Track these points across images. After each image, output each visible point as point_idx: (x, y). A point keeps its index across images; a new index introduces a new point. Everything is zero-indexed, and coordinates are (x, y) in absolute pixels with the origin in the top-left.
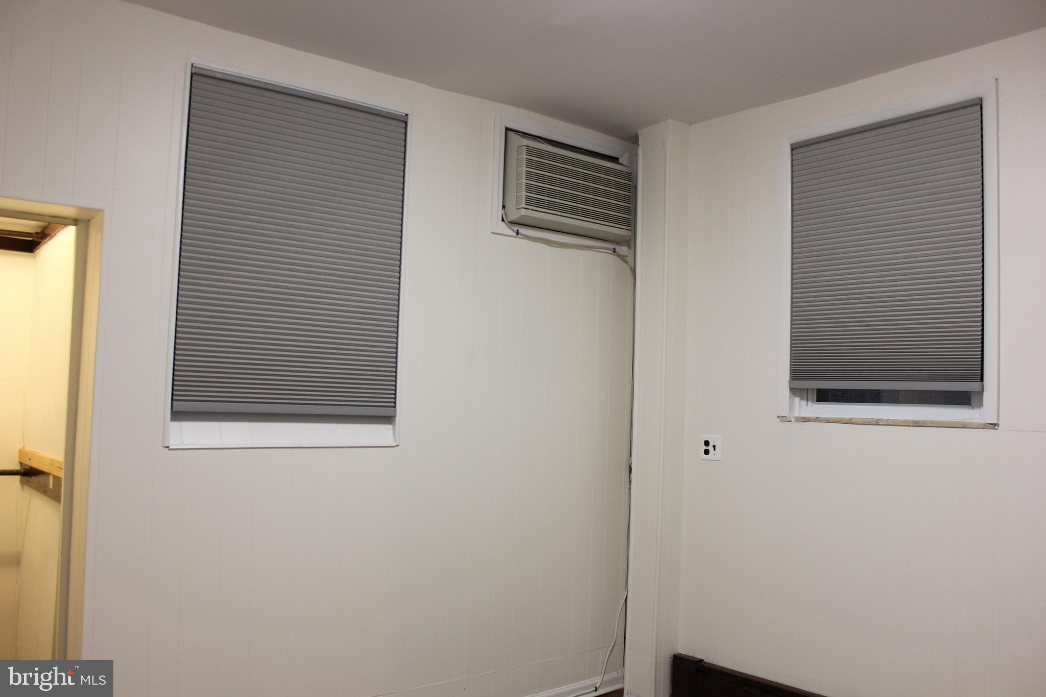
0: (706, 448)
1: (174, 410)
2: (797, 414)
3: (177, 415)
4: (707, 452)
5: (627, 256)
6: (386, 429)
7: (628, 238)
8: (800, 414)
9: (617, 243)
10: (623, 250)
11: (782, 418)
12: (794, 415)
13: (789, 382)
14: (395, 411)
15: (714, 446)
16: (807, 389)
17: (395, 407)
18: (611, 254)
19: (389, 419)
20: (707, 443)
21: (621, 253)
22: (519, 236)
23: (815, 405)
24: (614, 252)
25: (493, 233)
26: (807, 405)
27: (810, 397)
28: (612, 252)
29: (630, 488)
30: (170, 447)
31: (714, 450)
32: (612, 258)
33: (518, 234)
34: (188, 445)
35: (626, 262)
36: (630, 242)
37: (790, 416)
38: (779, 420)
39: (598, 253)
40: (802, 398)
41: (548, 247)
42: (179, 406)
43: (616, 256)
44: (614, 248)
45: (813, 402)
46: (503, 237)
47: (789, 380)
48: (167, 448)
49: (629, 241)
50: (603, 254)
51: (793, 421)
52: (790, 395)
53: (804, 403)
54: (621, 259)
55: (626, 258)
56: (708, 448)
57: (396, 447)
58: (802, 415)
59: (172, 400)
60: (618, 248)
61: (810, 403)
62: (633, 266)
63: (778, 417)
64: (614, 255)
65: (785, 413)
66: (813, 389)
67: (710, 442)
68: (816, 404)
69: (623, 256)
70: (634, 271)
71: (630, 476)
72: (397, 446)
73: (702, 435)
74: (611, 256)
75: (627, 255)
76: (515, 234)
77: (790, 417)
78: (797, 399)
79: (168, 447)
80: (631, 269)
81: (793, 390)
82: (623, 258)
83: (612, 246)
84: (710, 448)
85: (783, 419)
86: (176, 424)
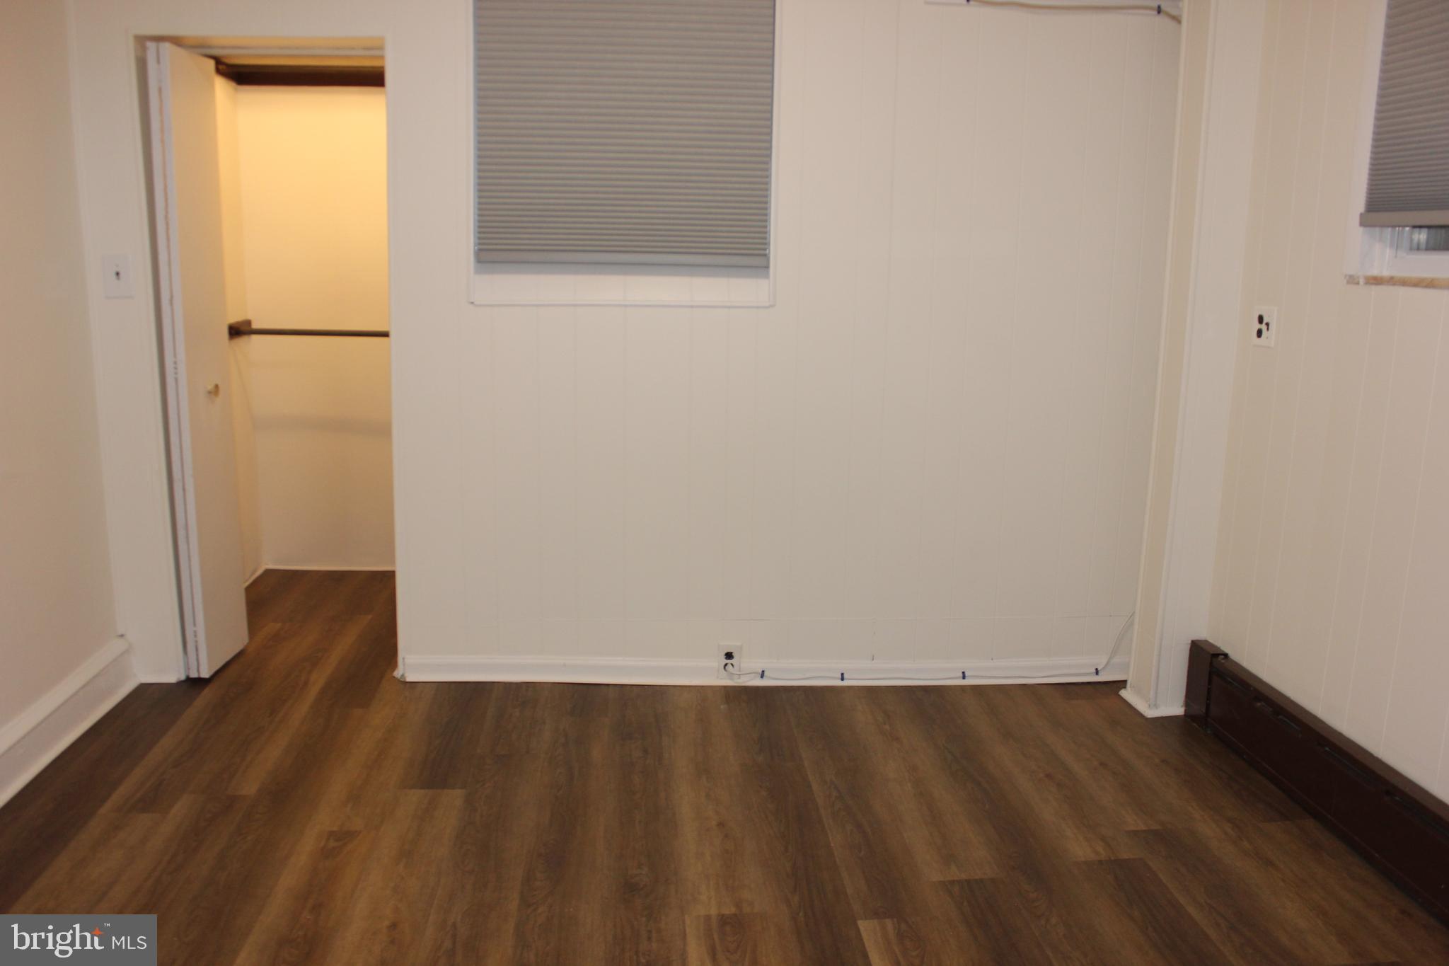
0: (1259, 326)
1: (479, 260)
4: (1259, 333)
11: (1352, 280)
12: (1365, 273)
14: (768, 260)
15: (1268, 324)
17: (767, 255)
18: (1153, 16)
19: (759, 271)
20: (1261, 319)
22: (972, 3)
23: (1406, 257)
24: (1159, 12)
25: (927, 3)
27: (1401, 241)
28: (1155, 13)
30: (476, 303)
31: (1268, 331)
32: (1158, 22)
33: (968, 0)
37: (1359, 274)
40: (1387, 244)
43: (1164, 19)
44: (1159, 5)
45: (1404, 249)
46: (945, 7)
47: (1363, 211)
51: (1361, 283)
52: (1364, 239)
57: (770, 308)
58: (1375, 273)
59: (476, 248)
60: (1166, 5)
61: (1400, 253)
64: (1161, 16)
67: (1265, 317)
68: (1408, 254)
72: (772, 306)
73: (1257, 306)
74: (1155, 19)
76: (964, 2)
77: (1358, 277)
78: (1379, 246)
79: (474, 303)
83: (1154, 3)
84: (1264, 327)
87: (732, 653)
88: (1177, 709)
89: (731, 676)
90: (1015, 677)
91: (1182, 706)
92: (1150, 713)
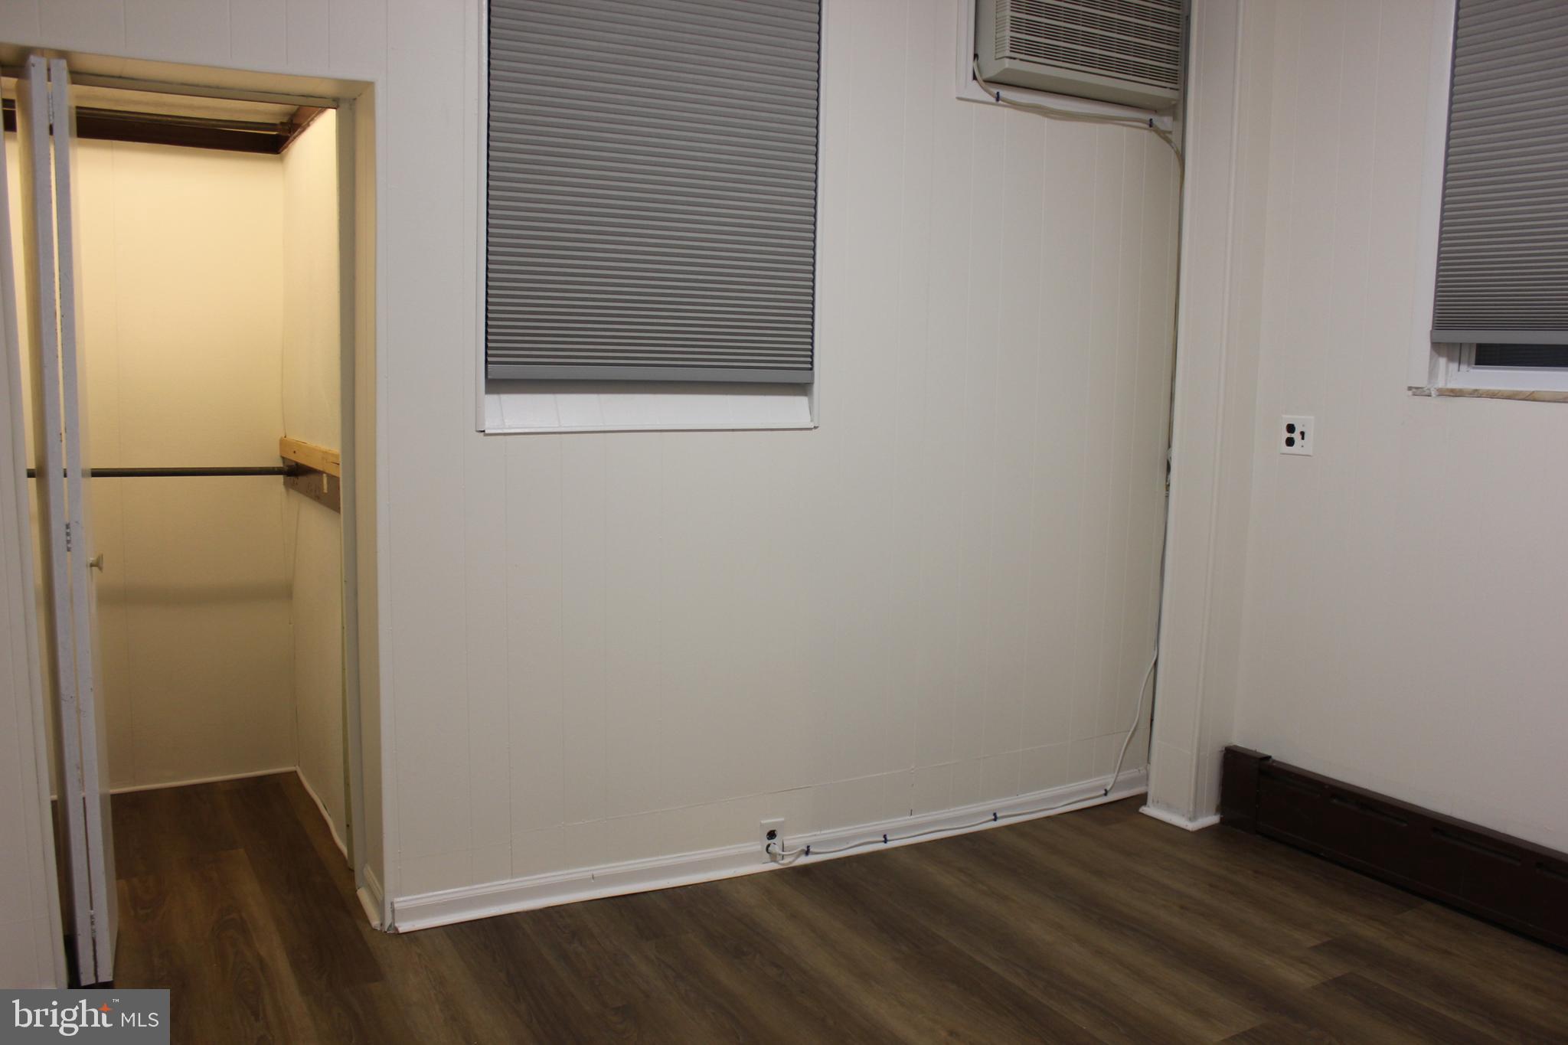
0: (1289, 435)
1: (489, 377)
2: (1441, 384)
3: (494, 385)
4: (1290, 442)
5: (1170, 132)
6: (800, 402)
7: (1173, 102)
8: (1446, 384)
9: (1156, 111)
10: (1165, 122)
11: (1416, 391)
12: (1436, 386)
13: (1431, 332)
14: (813, 375)
15: (1303, 434)
16: (1461, 344)
17: (811, 369)
18: (1145, 129)
19: (803, 388)
20: (1291, 428)
21: (1162, 127)
22: (1000, 102)
23: (1472, 371)
24: (1151, 126)
25: (959, 99)
26: (1459, 370)
27: (1464, 358)
28: (1147, 126)
29: (1167, 496)
30: (487, 432)
31: (1303, 438)
32: (1148, 135)
33: (998, 98)
34: (514, 428)
35: (1169, 141)
36: (1176, 109)
37: (1429, 386)
38: (1410, 393)
39: (1125, 128)
40: (1451, 359)
41: (1046, 119)
42: (497, 371)
43: (1153, 133)
44: (1151, 120)
45: (1469, 364)
46: (974, 104)
47: (1431, 329)
48: (483, 433)
49: (1175, 106)
50: (1134, 130)
51: (1433, 395)
52: (1431, 354)
53: (1454, 366)
54: (1161, 137)
55: (1167, 135)
56: (1293, 435)
57: (813, 430)
58: (1452, 385)
59: (486, 361)
60: (1156, 119)
61: (1464, 368)
62: (1180, 149)
63: (1410, 388)
64: (1151, 130)
65: (1421, 381)
66: (1470, 345)
67: (1295, 426)
68: (1474, 368)
69: (1164, 132)
70: (1181, 157)
71: (1167, 478)
72: (815, 428)
73: (1284, 416)
74: (1146, 132)
75: (1170, 129)
76: (993, 100)
77: (1429, 389)
78: (1442, 361)
79: (484, 431)
80: (1177, 152)
81: (1437, 347)
82: (1164, 135)
83: (1146, 117)
84: (1296, 436)
85: (1419, 392)
86: (493, 399)
87: (774, 831)
88: (1213, 819)
89: (774, 857)
90: (1041, 811)
91: (1215, 814)
92: (1192, 826)
